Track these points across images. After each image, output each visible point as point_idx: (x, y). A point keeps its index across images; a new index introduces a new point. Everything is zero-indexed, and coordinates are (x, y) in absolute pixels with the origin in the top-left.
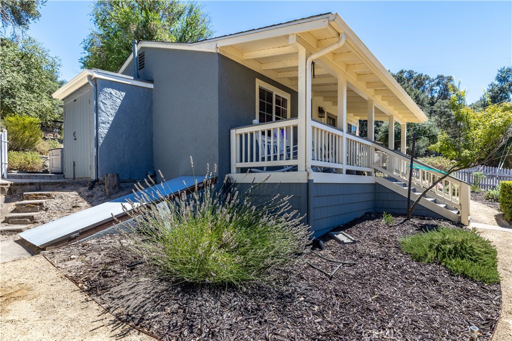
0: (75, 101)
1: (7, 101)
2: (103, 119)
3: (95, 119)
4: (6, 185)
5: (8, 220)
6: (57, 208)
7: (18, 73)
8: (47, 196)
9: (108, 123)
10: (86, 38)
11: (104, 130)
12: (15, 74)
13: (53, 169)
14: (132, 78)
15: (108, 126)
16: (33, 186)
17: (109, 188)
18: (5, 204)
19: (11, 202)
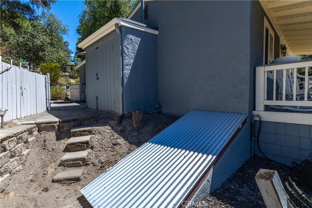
0: (97, 48)
1: (41, 53)
2: (127, 61)
3: (121, 62)
4: (56, 122)
5: (64, 163)
6: (99, 145)
7: (46, 36)
8: (88, 132)
9: (130, 65)
10: (80, 14)
11: (127, 72)
12: (44, 37)
13: (74, 98)
14: (145, 26)
15: (130, 67)
16: (75, 122)
17: (137, 123)
18: (57, 142)
19: (62, 139)
